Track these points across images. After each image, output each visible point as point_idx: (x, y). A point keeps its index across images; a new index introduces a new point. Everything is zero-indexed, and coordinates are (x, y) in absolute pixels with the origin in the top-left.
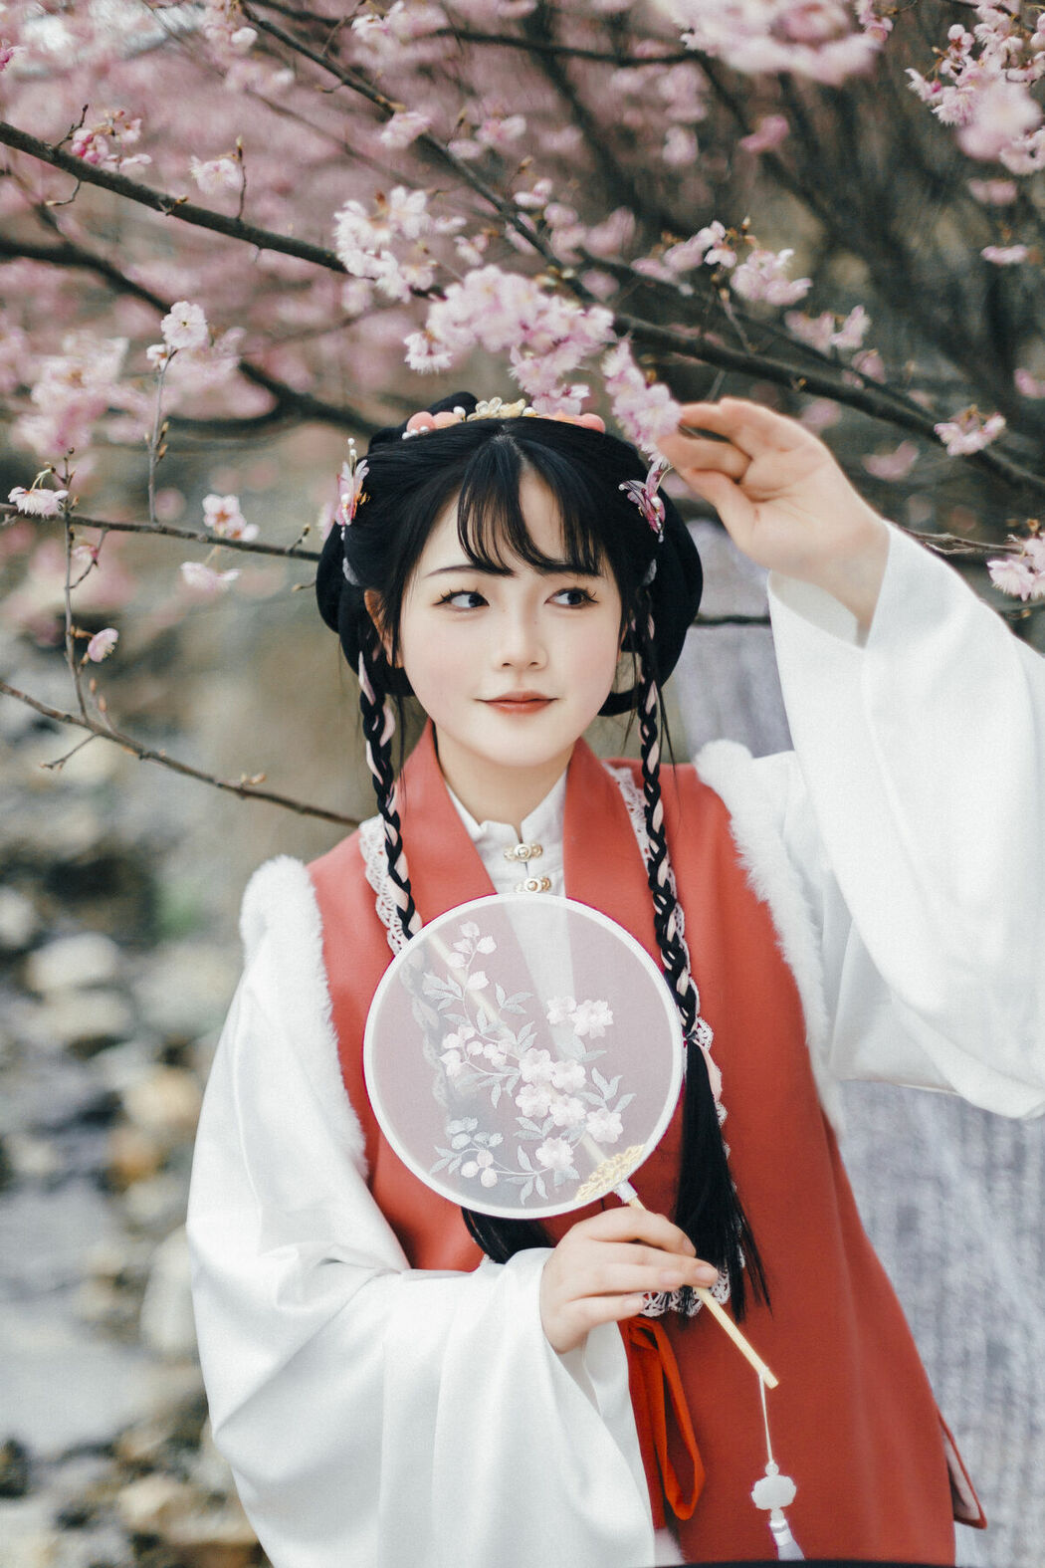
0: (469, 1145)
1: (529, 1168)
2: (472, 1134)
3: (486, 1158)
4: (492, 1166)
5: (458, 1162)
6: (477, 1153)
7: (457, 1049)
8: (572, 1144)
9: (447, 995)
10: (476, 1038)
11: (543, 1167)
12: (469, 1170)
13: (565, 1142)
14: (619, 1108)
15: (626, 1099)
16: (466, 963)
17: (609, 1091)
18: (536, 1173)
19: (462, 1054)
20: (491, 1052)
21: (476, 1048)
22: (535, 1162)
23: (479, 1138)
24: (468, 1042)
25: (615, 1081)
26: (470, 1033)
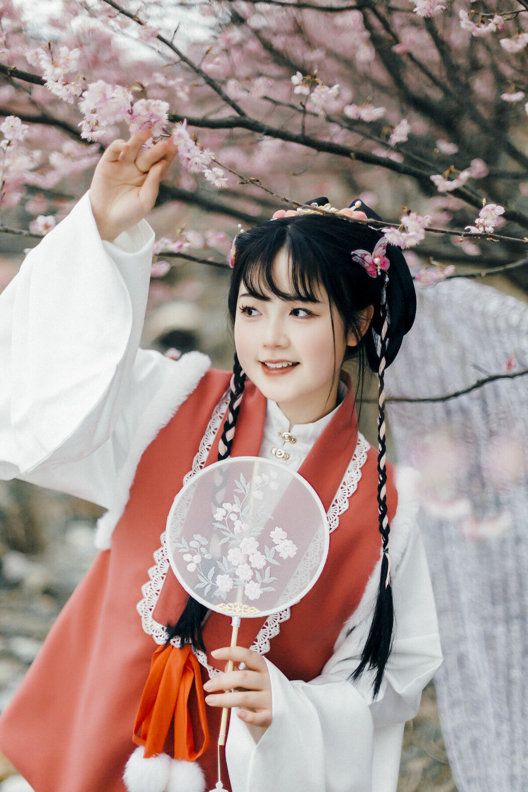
0: (196, 549)
1: (210, 579)
2: (202, 546)
3: (197, 559)
4: (197, 565)
5: (186, 550)
6: (196, 554)
7: (227, 511)
8: (234, 585)
9: (242, 488)
10: (238, 514)
11: (216, 583)
12: (187, 557)
13: (233, 582)
14: (264, 589)
15: (271, 589)
16: (261, 484)
17: (267, 580)
18: (211, 582)
19: (226, 514)
20: (237, 524)
21: (233, 517)
22: (214, 579)
23: (203, 550)
24: (233, 512)
25: (273, 578)
26: (237, 510)
